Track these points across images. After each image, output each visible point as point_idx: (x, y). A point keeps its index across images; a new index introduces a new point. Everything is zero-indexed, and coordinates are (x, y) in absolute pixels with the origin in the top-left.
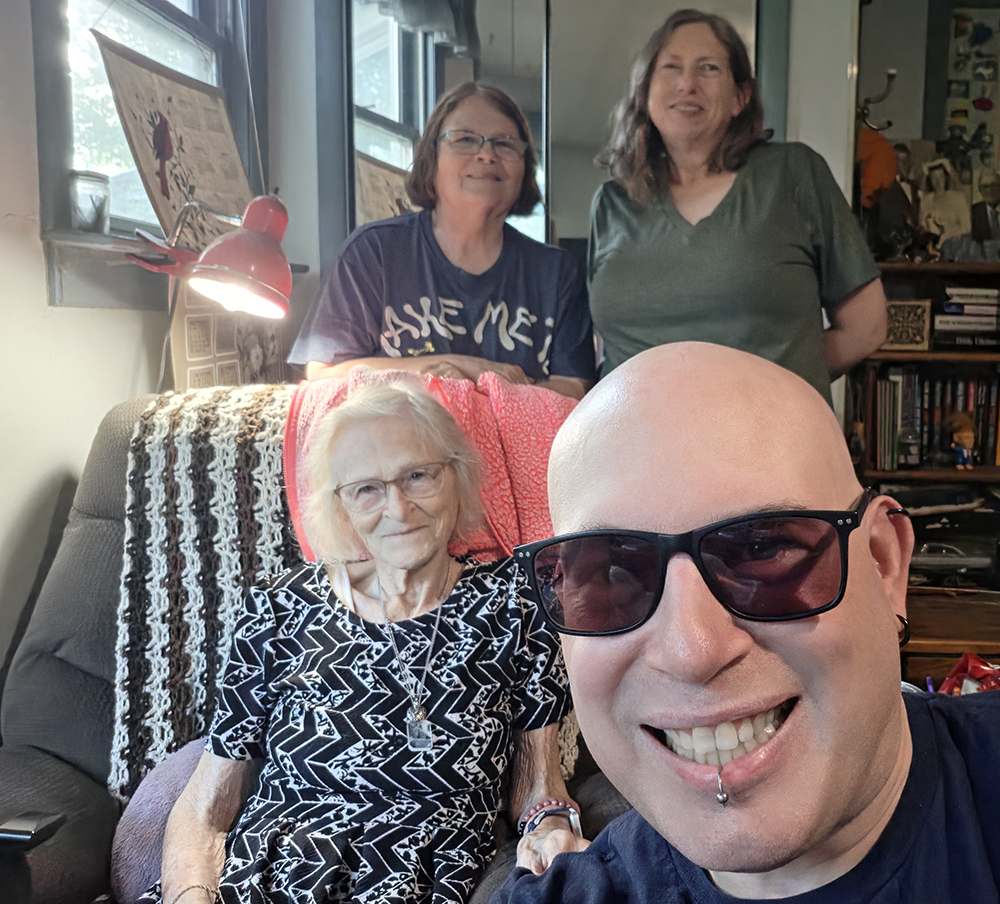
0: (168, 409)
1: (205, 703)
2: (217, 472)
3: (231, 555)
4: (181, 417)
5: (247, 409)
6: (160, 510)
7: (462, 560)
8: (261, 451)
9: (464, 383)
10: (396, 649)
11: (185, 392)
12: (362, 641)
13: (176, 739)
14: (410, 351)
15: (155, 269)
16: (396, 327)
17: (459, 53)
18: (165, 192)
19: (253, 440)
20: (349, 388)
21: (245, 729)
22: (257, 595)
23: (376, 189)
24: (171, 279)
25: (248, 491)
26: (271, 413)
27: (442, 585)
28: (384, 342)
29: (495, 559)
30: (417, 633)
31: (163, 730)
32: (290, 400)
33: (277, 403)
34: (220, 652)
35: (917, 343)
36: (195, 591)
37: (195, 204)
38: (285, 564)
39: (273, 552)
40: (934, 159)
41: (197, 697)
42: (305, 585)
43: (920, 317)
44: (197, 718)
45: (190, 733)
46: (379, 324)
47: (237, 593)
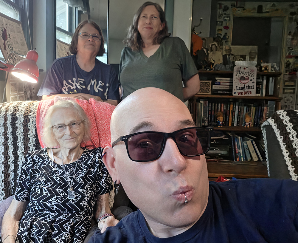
0: (5, 107)
1: (13, 186)
2: (18, 124)
3: (22, 146)
4: (9, 109)
5: (27, 107)
6: (2, 134)
7: (83, 149)
8: (30, 118)
9: (85, 101)
10: (65, 171)
11: (10, 102)
12: (56, 169)
13: (5, 196)
14: (70, 92)
15: (2, 70)
16: (67, 86)
17: (84, 13)
18: (5, 49)
19: (28, 115)
20: (54, 102)
21: (24, 193)
22: (28, 157)
23: (62, 49)
24: (7, 72)
25: (26, 129)
26: (33, 108)
27: (78, 155)
28: (63, 90)
29: (92, 149)
30: (71, 167)
31: (2, 193)
32: (38, 105)
33: (35, 106)
34: (18, 173)
35: (208, 92)
36: (11, 156)
37: (13, 52)
38: (36, 149)
39: (33, 146)
40: (213, 43)
41: (11, 185)
42: (41, 154)
43: (209, 85)
44: (11, 191)
45: (10, 194)
46: (62, 85)
47: (23, 157)
